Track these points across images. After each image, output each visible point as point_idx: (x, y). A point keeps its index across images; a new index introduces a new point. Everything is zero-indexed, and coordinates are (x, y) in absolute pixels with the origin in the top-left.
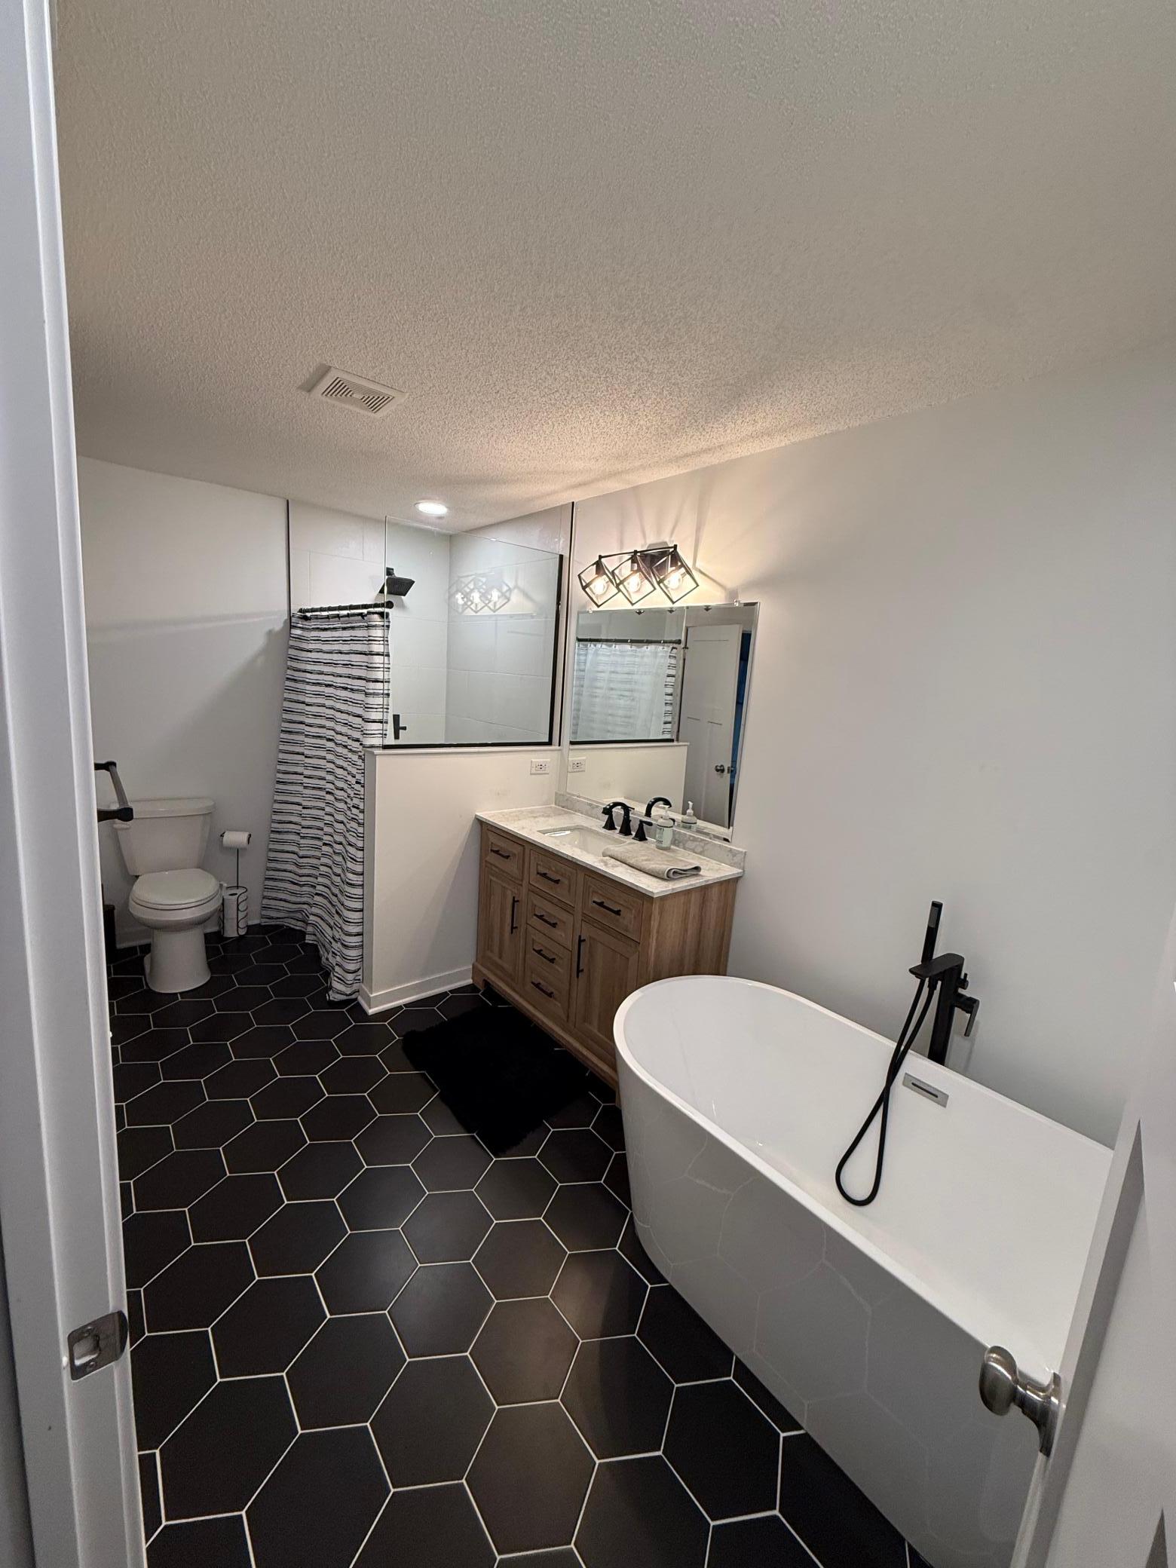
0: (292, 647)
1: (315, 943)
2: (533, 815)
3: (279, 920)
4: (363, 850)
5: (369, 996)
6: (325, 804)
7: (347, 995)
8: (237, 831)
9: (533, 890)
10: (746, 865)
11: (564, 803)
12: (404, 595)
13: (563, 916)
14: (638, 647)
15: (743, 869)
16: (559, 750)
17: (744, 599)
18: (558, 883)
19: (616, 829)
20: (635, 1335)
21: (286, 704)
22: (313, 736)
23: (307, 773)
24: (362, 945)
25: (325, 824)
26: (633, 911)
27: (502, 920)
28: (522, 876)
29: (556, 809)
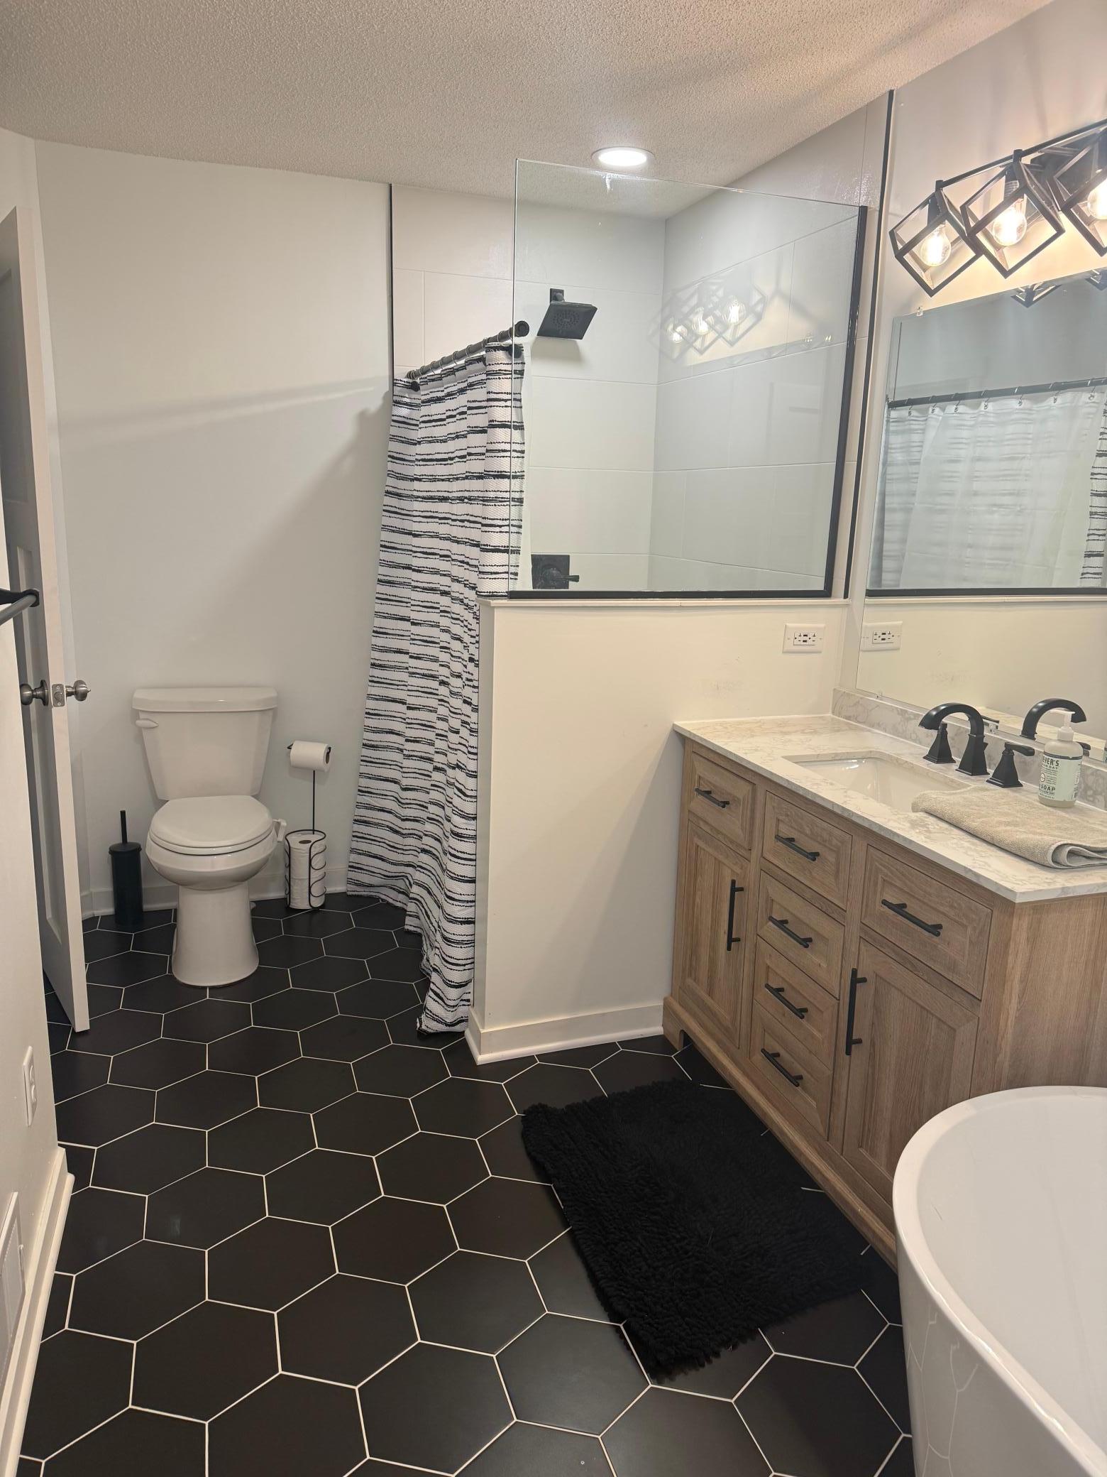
0: (394, 438)
1: (419, 930)
2: (784, 729)
3: (372, 889)
4: (476, 776)
5: (479, 1031)
6: (437, 702)
7: (446, 1024)
8: (311, 740)
9: (768, 870)
11: (851, 709)
12: (581, 338)
14: (1037, 401)
16: (846, 605)
18: (814, 859)
19: (954, 761)
21: (385, 536)
22: (423, 588)
23: (414, 649)
24: (473, 942)
25: (437, 735)
26: (969, 929)
27: (715, 921)
28: (751, 841)
29: (833, 719)
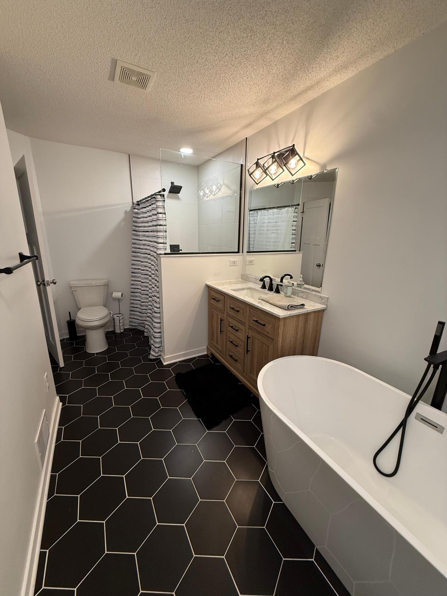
0: (134, 217)
1: (148, 336)
2: (230, 283)
3: (136, 327)
4: (159, 298)
5: (164, 357)
6: (149, 281)
7: (156, 357)
8: (117, 292)
9: (228, 315)
10: (328, 304)
11: (245, 278)
12: (179, 194)
13: (240, 326)
14: (281, 210)
15: (327, 305)
16: (243, 255)
17: (329, 168)
18: (238, 312)
19: (266, 288)
20: (265, 527)
21: (133, 241)
22: (144, 253)
23: (142, 268)
24: (161, 337)
25: (149, 289)
26: (271, 324)
27: (217, 328)
28: (224, 309)
29: (241, 281)
